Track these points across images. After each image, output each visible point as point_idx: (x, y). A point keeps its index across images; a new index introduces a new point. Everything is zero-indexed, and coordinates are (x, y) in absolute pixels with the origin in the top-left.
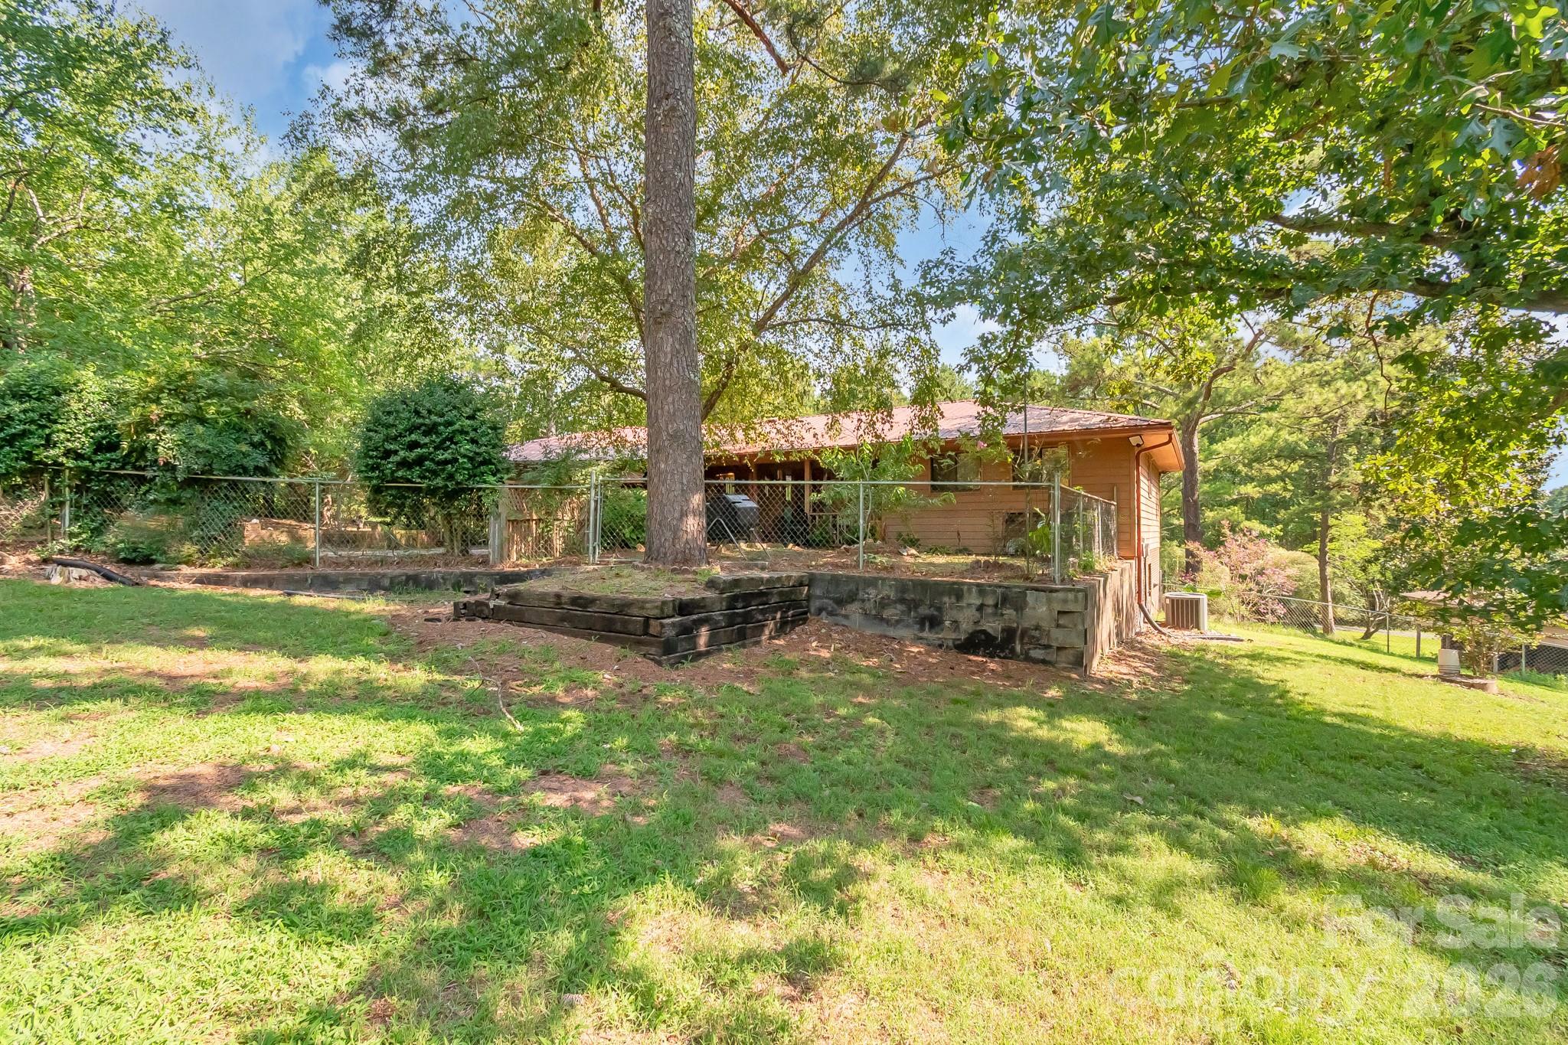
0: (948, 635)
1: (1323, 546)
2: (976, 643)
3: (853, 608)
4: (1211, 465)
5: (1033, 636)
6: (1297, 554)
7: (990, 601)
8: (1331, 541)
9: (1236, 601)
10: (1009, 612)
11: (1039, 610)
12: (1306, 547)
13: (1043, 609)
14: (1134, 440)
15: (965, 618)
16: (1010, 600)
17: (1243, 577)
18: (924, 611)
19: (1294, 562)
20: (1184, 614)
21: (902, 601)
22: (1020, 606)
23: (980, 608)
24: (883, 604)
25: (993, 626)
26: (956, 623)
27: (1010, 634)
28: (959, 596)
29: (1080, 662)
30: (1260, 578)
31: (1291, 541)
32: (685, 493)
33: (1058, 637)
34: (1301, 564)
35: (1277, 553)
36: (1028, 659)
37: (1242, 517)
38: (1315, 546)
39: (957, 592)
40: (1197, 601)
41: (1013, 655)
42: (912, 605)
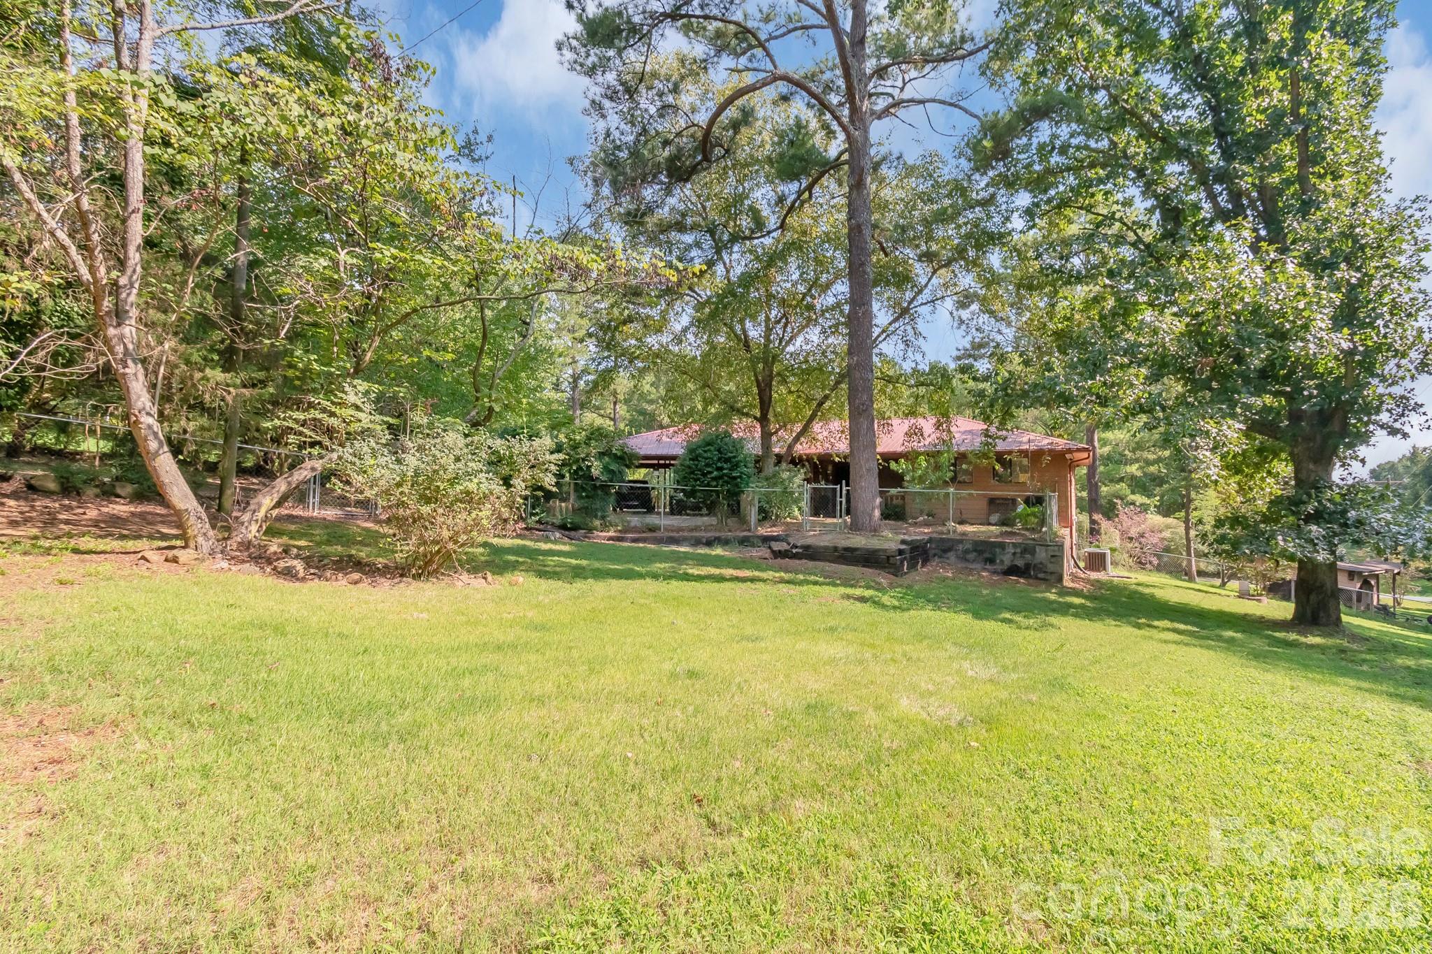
0: (998, 567)
1: (1187, 514)
2: (1012, 571)
3: (951, 555)
4: (1106, 450)
5: (1040, 567)
6: (1170, 520)
7: (1018, 550)
8: (1195, 509)
9: (1126, 556)
10: (1028, 556)
11: (1041, 555)
12: (1177, 515)
13: (1044, 555)
14: (1068, 456)
15: (1007, 559)
16: (1027, 550)
17: (1131, 539)
18: (987, 555)
19: (1168, 527)
20: (1096, 562)
21: (975, 550)
22: (1033, 552)
23: (1014, 554)
24: (967, 552)
25: (1020, 563)
26: (1002, 561)
27: (1028, 566)
28: (1004, 549)
29: (1060, 579)
30: (1142, 540)
31: (1166, 510)
32: (874, 498)
33: (1051, 568)
34: (1171, 528)
35: (1155, 519)
36: (1037, 578)
37: (1128, 491)
38: (1183, 514)
39: (1002, 546)
40: (1104, 555)
41: (1029, 577)
42: (980, 552)
